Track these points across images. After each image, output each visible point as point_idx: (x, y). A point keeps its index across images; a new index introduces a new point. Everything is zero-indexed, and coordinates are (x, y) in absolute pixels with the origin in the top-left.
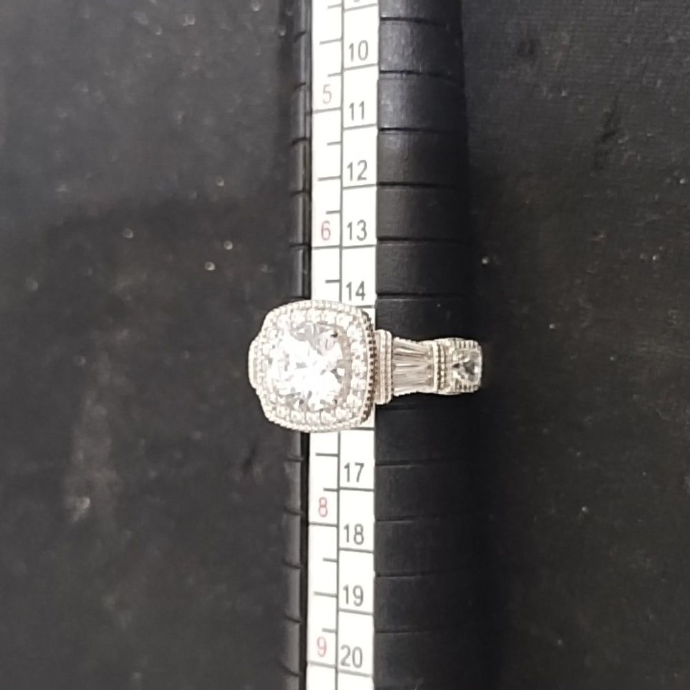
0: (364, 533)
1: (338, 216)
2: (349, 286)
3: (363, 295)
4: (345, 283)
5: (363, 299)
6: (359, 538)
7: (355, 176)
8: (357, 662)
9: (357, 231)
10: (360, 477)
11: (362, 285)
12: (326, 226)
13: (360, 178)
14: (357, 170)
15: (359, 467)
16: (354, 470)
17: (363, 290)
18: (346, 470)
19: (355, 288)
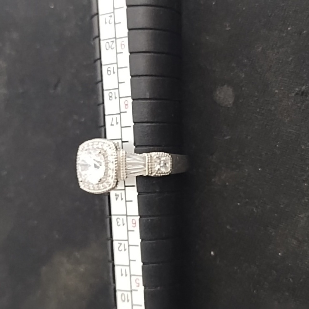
0: (109, 97)
1: (129, 229)
2: (122, 199)
3: (116, 195)
4: (124, 200)
5: (116, 193)
6: (111, 95)
7: (122, 245)
8: (107, 44)
9: (120, 222)
10: (112, 119)
11: (117, 199)
12: (134, 225)
13: (121, 244)
14: (122, 248)
15: (112, 124)
16: (114, 123)
17: (116, 197)
18: (118, 122)
19: (119, 198)
